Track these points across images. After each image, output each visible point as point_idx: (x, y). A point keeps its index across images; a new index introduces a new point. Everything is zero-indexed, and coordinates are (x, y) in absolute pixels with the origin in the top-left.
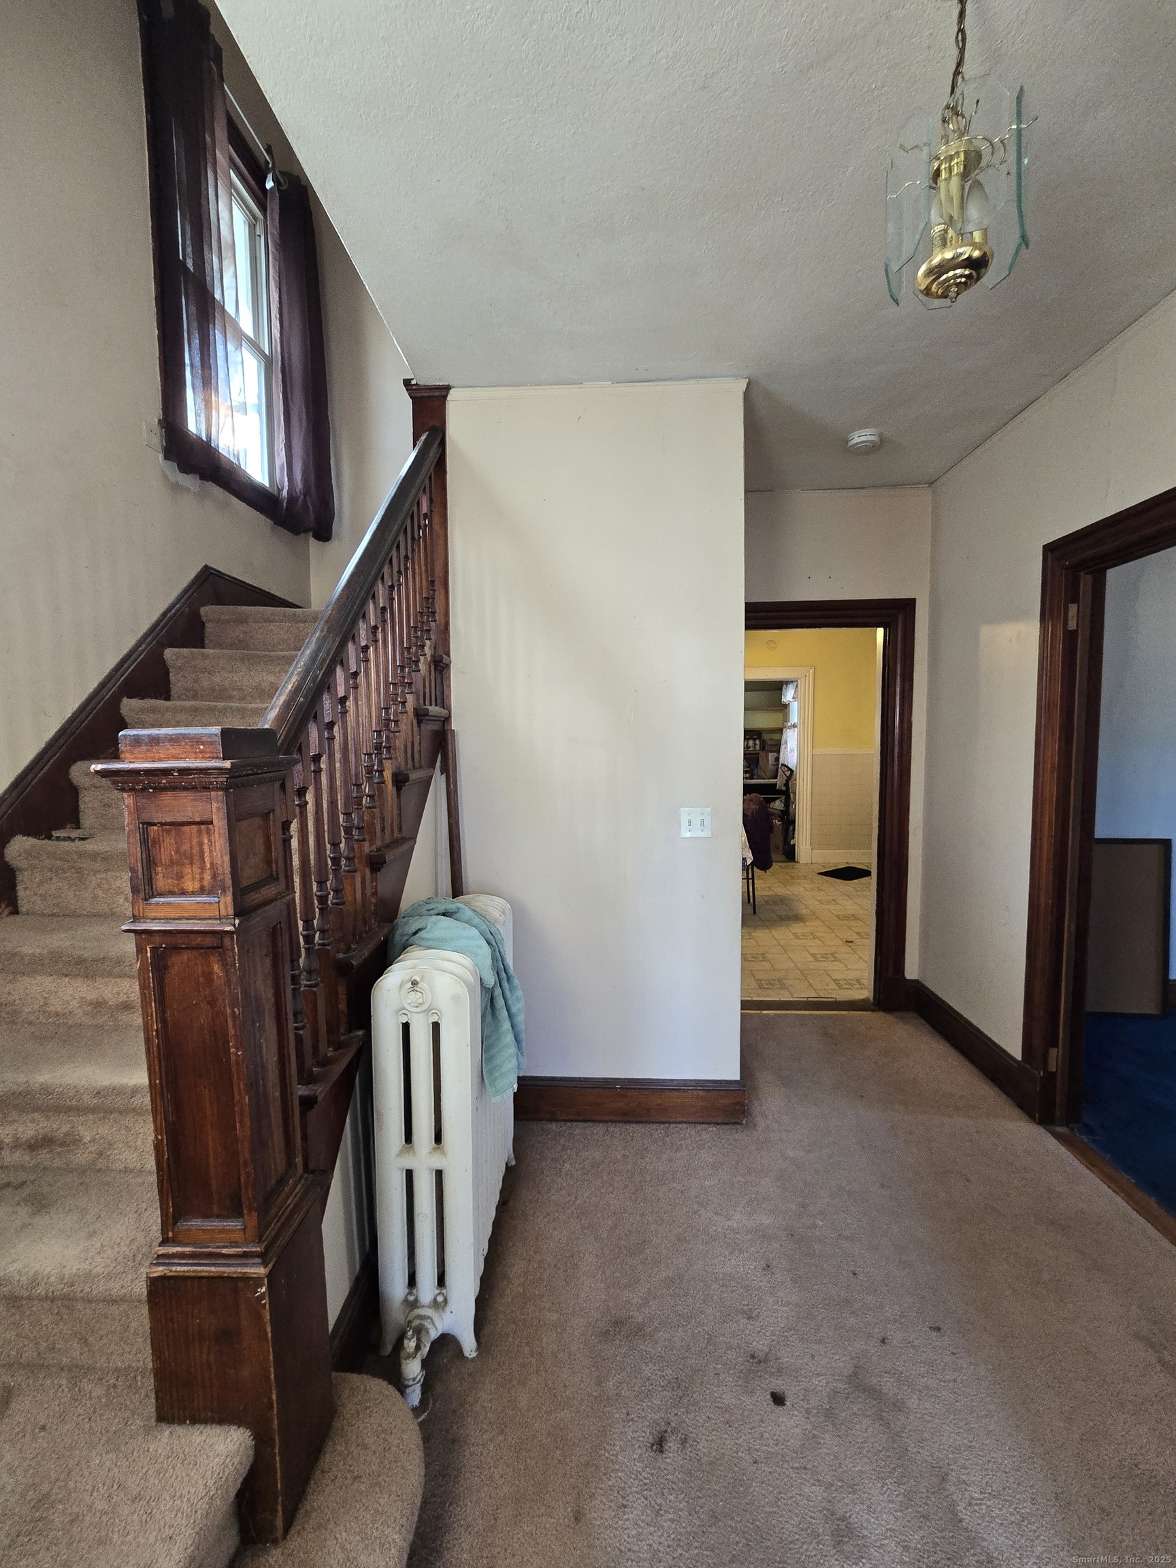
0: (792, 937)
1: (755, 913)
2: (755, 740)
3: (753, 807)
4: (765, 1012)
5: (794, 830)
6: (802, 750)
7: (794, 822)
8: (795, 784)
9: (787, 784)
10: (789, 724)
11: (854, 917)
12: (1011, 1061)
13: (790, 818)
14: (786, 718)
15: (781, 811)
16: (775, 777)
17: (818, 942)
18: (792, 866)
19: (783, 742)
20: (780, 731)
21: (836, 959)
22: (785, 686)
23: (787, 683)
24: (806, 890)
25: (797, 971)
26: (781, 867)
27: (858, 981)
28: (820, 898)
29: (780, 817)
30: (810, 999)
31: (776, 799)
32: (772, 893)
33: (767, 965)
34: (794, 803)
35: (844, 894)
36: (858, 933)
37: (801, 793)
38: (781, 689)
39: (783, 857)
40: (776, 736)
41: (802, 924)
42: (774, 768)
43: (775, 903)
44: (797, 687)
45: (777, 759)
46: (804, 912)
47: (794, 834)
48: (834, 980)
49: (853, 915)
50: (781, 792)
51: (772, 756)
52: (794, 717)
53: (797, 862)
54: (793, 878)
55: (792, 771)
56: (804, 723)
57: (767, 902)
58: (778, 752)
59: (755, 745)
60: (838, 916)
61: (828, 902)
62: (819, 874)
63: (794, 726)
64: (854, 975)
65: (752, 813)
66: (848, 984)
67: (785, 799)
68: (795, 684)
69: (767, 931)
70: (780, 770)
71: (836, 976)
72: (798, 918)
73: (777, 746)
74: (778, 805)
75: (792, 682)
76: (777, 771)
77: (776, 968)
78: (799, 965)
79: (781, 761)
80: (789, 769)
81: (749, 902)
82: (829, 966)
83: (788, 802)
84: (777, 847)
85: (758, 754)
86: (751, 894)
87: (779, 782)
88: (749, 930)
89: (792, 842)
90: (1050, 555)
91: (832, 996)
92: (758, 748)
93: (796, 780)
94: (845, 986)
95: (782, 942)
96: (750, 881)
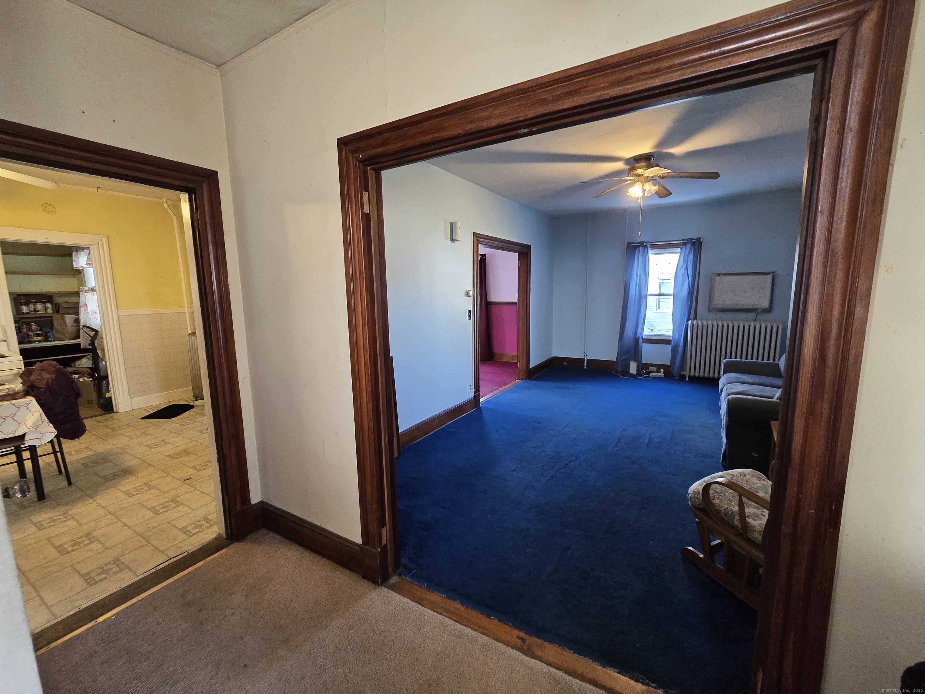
0: (123, 496)
1: (70, 483)
2: (45, 303)
3: (48, 376)
4: (101, 619)
5: (108, 384)
6: (105, 311)
7: (107, 377)
8: (102, 342)
9: (92, 343)
10: (86, 288)
11: (187, 452)
12: (353, 547)
13: (102, 374)
14: (82, 282)
15: (90, 368)
16: (78, 337)
17: (155, 492)
18: (111, 417)
19: (81, 304)
20: (77, 294)
21: (178, 504)
22: (74, 253)
23: (78, 249)
24: (131, 438)
25: (139, 538)
26: (99, 422)
27: (205, 519)
28: (148, 443)
29: (89, 374)
30: (158, 568)
31: (80, 358)
32: (90, 453)
33: (96, 546)
34: (103, 359)
35: (172, 433)
36: (193, 467)
37: (111, 351)
38: (70, 255)
39: (99, 411)
40: (73, 300)
41: (133, 478)
42: (74, 329)
43: (96, 463)
44: (89, 253)
45: (77, 321)
46: (132, 463)
47: (108, 388)
48: (181, 530)
49: (185, 451)
50: (86, 350)
51: (69, 319)
52: (91, 280)
53: (116, 412)
54: (114, 430)
55: (96, 332)
56: (103, 287)
57: (85, 465)
58: (78, 314)
59: (46, 308)
60: (169, 456)
61: (157, 445)
62: (142, 418)
63: (92, 290)
64: (201, 513)
65: (47, 384)
66: (197, 527)
67: (93, 357)
68: (87, 251)
69: (91, 501)
70: (81, 331)
71: (182, 523)
72: (127, 472)
73: (75, 309)
74: (85, 363)
75: (83, 249)
76: (78, 331)
77: (108, 544)
78: (137, 529)
79: (83, 322)
80: (93, 330)
81: (60, 472)
82: (171, 515)
83: (96, 359)
84: (90, 402)
85: (51, 317)
86: (62, 465)
87: (84, 341)
88: (64, 509)
89: (108, 395)
90: (343, 148)
91: (184, 549)
92: (50, 311)
93: (102, 338)
94: (194, 531)
95: (112, 509)
96: (59, 454)
